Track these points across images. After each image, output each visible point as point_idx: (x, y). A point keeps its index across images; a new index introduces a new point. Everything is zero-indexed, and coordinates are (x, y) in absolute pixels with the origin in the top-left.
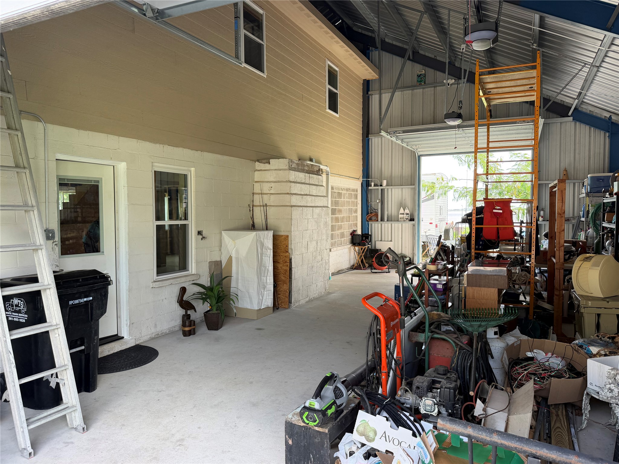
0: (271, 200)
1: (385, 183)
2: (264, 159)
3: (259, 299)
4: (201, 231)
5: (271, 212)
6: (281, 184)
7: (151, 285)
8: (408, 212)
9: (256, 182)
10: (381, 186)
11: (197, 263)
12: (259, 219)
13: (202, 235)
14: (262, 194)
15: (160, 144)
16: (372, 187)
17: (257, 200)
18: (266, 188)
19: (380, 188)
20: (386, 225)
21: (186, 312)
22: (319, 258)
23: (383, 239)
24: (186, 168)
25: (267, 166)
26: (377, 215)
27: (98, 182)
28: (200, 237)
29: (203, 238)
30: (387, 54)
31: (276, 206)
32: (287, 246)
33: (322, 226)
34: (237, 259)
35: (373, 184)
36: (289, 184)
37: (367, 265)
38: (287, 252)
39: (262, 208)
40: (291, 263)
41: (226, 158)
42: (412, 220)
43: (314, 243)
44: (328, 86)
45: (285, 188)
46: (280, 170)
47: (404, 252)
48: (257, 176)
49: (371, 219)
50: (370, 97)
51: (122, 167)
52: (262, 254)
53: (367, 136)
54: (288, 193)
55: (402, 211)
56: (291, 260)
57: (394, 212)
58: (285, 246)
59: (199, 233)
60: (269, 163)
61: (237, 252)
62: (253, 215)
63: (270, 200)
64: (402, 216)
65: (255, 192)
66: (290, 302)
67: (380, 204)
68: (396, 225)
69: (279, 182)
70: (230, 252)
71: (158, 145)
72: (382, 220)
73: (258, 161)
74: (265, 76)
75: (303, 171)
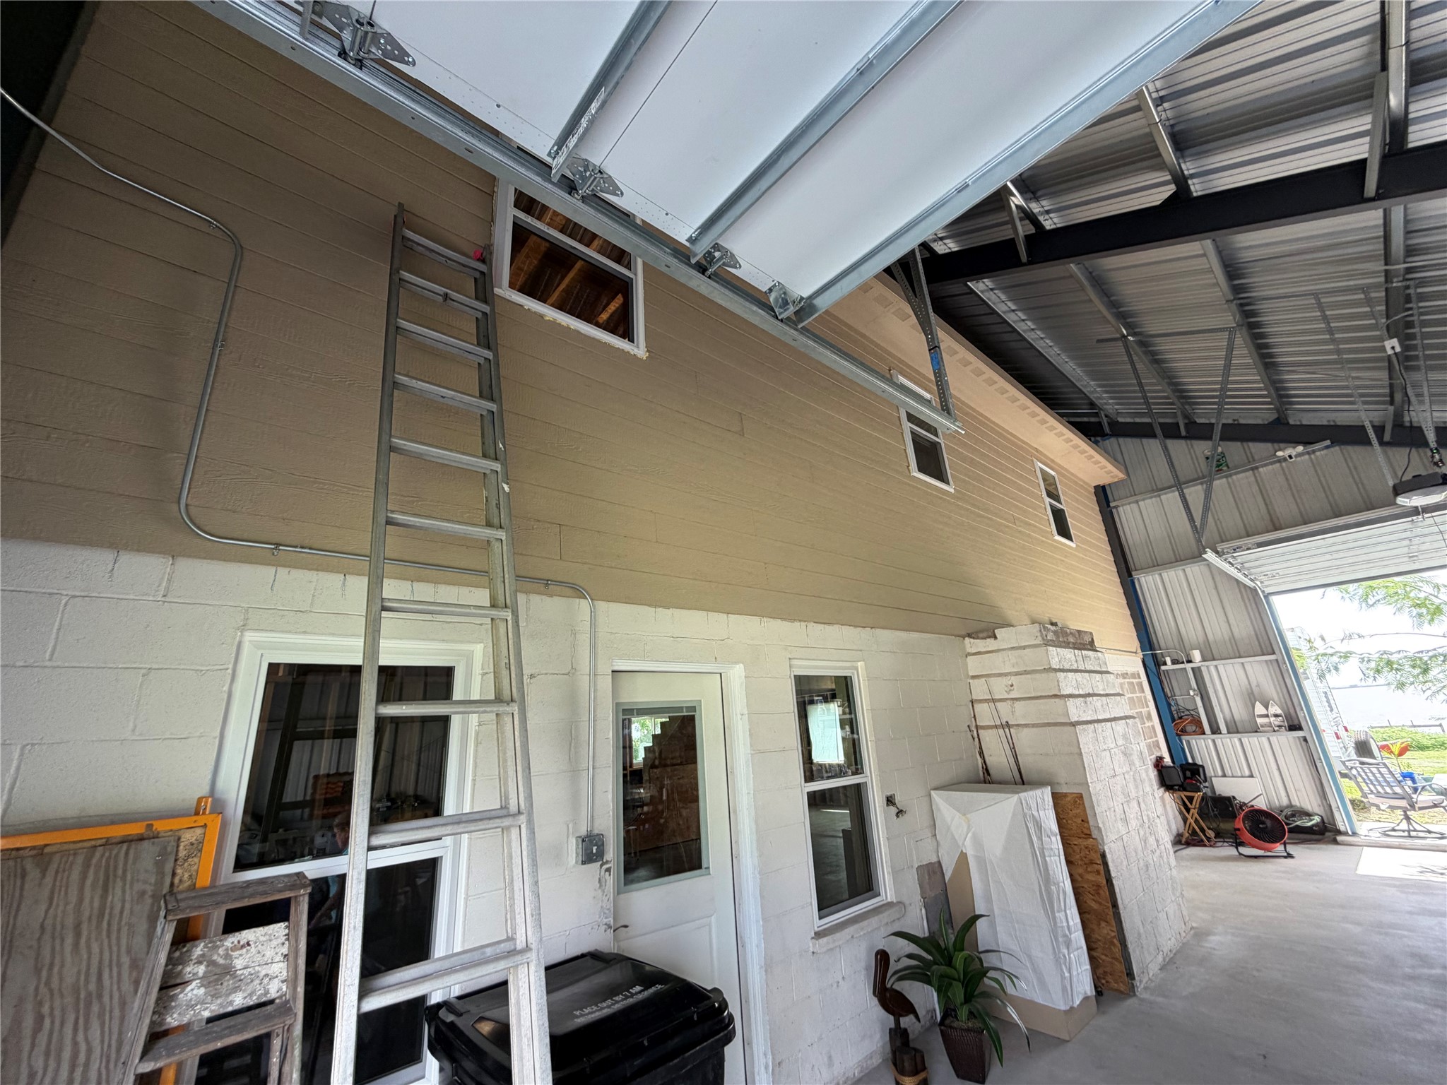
0: (1020, 714)
1: (1197, 655)
2: (982, 631)
3: (1063, 977)
4: (891, 797)
5: (1024, 739)
6: (1034, 676)
7: (811, 945)
8: (1279, 711)
9: (974, 677)
10: (1189, 661)
11: (895, 873)
12: (998, 757)
13: (894, 804)
14: (994, 701)
15: (800, 621)
16: (1169, 666)
17: (985, 714)
18: (999, 688)
19: (1188, 666)
20: (1227, 742)
21: (897, 1022)
22: (1152, 840)
23: (1229, 772)
24: (848, 664)
25: (990, 644)
26: (1198, 723)
27: (693, 709)
28: (893, 810)
29: (900, 813)
30: (1129, 440)
31: (1034, 726)
32: (1085, 821)
33: (1137, 763)
34: (982, 861)
35: (1168, 660)
36: (1052, 675)
37: (1211, 834)
38: (1089, 836)
39: (1001, 731)
40: (1106, 864)
41: (915, 636)
42: (1294, 727)
43: (1135, 804)
44: (1048, 500)
45: (1042, 684)
46: (1024, 648)
47: (1296, 802)
48: (974, 665)
49: (1184, 732)
50: (1114, 511)
51: (736, 674)
52: (1042, 850)
53: (1130, 575)
54: (1055, 696)
55: (1259, 709)
56: (1103, 856)
57: (1239, 712)
58: (1079, 821)
59: (890, 801)
60: (995, 637)
61: (977, 843)
62: (981, 747)
63: (1013, 712)
64: (1265, 720)
65: (974, 698)
66: (1130, 975)
67: (1198, 699)
68: (1251, 741)
69: (1026, 672)
70: (960, 843)
71: (797, 624)
72: (1215, 730)
73: (969, 636)
74: (952, 491)
75: (1066, 645)
